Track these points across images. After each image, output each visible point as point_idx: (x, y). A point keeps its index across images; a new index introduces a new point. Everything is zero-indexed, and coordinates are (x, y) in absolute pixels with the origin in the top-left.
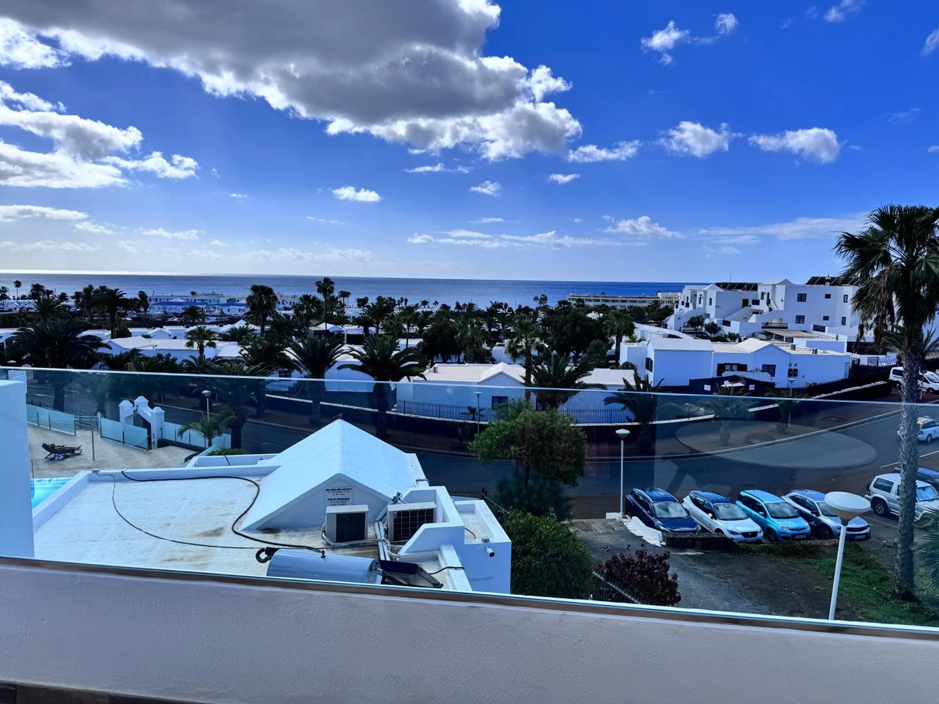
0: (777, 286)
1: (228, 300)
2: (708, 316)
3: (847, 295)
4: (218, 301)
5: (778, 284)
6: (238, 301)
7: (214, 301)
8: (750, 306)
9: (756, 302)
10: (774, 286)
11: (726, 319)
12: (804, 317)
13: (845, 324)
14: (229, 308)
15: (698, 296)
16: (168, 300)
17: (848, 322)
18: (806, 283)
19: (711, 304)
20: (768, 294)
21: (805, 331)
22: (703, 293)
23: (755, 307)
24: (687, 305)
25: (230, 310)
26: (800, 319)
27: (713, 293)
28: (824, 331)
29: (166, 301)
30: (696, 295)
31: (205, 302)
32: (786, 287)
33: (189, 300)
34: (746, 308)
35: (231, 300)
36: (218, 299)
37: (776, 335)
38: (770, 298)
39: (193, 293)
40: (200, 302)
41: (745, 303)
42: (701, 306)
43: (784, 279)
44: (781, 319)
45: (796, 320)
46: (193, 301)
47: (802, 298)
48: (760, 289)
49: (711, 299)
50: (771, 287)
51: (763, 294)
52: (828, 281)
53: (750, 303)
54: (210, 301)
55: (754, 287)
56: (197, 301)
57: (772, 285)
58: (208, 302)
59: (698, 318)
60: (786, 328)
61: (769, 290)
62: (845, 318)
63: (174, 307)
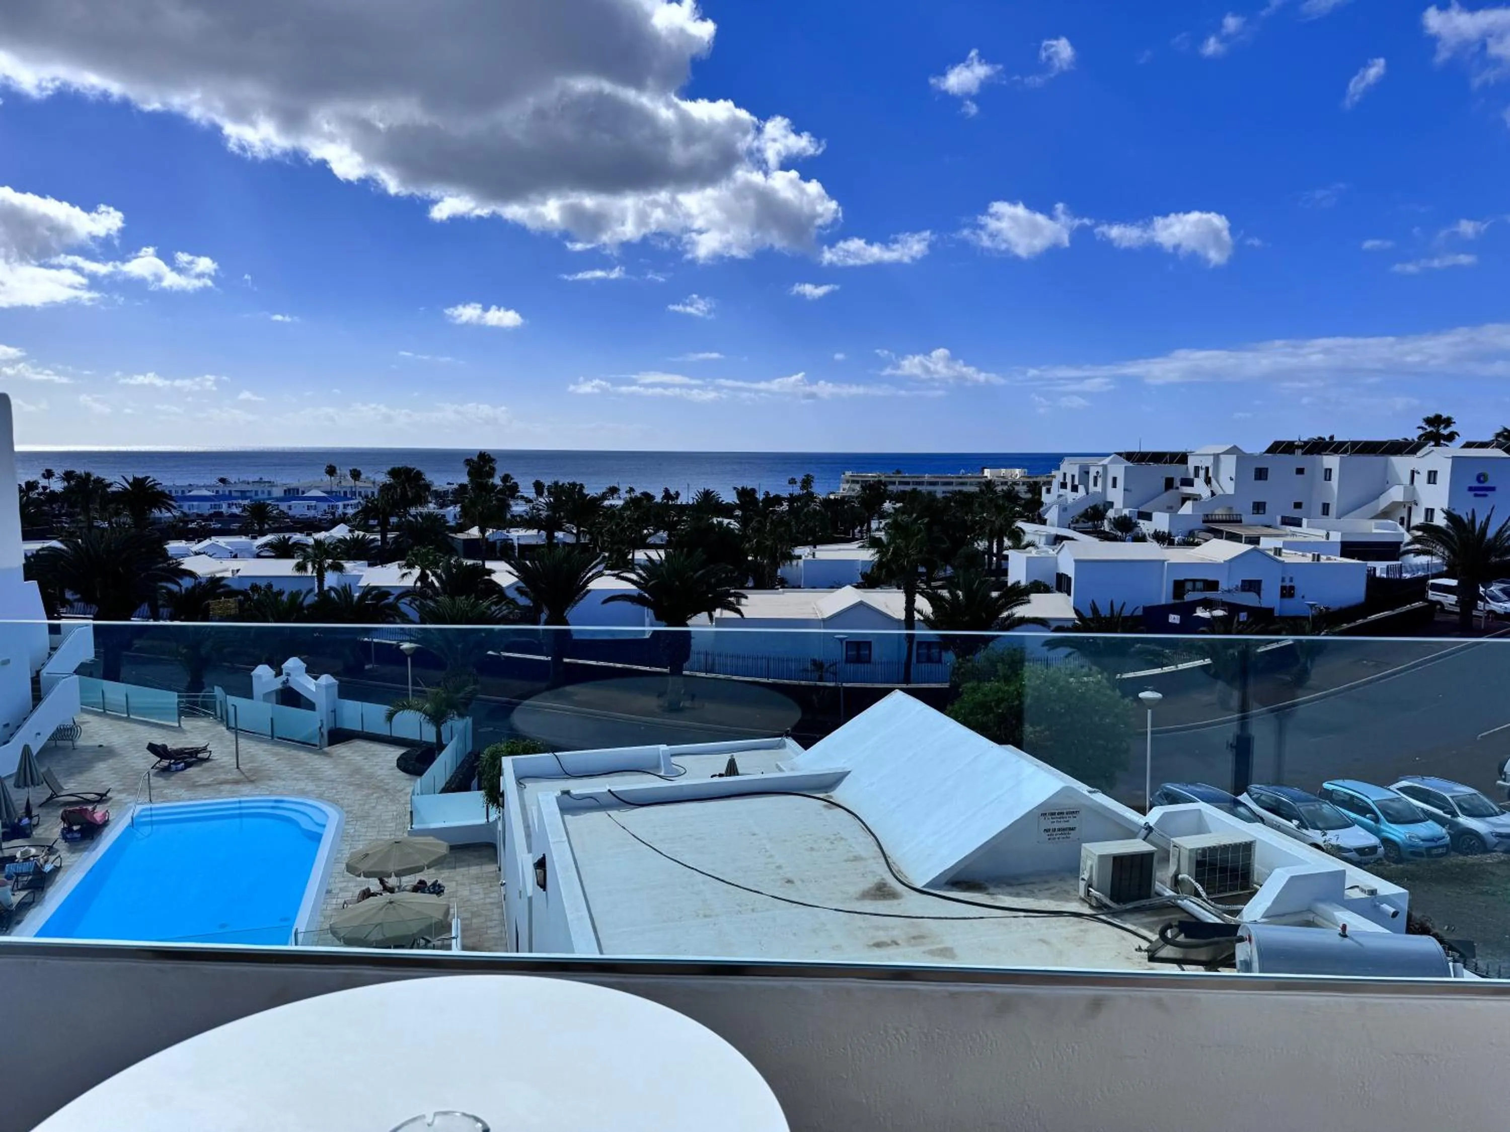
0: (1222, 456)
1: (285, 491)
2: (1111, 504)
3: (1330, 470)
4: (269, 493)
5: (1224, 453)
6: (303, 493)
7: (263, 492)
8: (1177, 488)
9: (1189, 483)
10: (1217, 457)
11: (1142, 509)
12: (1264, 503)
13: (1327, 514)
14: (289, 503)
15: (1092, 474)
16: (183, 492)
17: (1333, 510)
18: (1264, 450)
19: (1114, 486)
20: (1207, 469)
21: (1269, 527)
22: (1100, 470)
23: (1187, 490)
24: (1075, 489)
25: (292, 507)
26: (1259, 507)
27: (1118, 470)
28: (1300, 525)
29: (180, 494)
30: (1087, 473)
31: (248, 494)
32: (1237, 458)
33: (221, 493)
34: (1171, 492)
35: (289, 490)
36: (269, 489)
37: (1227, 533)
38: (1210, 475)
39: (223, 480)
40: (239, 494)
41: (1169, 484)
42: (1099, 489)
43: (1232, 445)
44: (1231, 508)
45: (1254, 509)
46: (227, 493)
47: (1261, 474)
48: (1192, 462)
49: (1115, 479)
50: (1212, 457)
51: (1197, 469)
52: (1298, 447)
53: (1177, 483)
54: (256, 493)
55: (1182, 458)
56: (234, 494)
57: (1214, 455)
58: (253, 494)
59: (1095, 508)
60: (1240, 521)
61: (1208, 462)
62: (1328, 504)
63: (195, 503)
